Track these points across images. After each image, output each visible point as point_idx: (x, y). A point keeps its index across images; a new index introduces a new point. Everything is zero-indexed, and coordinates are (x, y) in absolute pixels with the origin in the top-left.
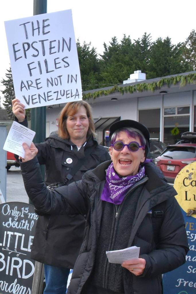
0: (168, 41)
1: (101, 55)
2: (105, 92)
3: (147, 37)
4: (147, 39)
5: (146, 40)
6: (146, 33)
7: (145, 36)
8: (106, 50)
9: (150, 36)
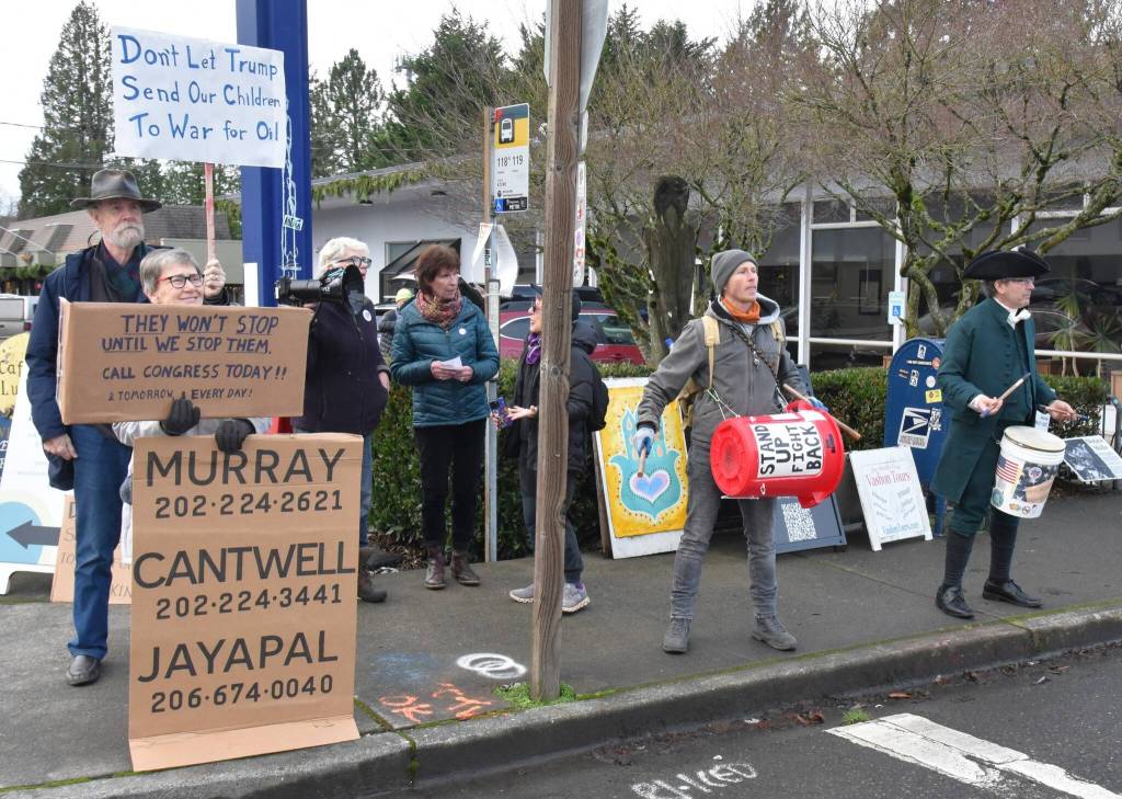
0: (679, 32)
1: (513, 60)
2: (410, 176)
3: (630, 16)
4: (629, 23)
5: (625, 25)
6: (625, 7)
7: (624, 14)
8: (527, 45)
9: (637, 14)
